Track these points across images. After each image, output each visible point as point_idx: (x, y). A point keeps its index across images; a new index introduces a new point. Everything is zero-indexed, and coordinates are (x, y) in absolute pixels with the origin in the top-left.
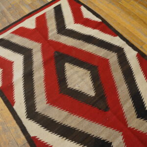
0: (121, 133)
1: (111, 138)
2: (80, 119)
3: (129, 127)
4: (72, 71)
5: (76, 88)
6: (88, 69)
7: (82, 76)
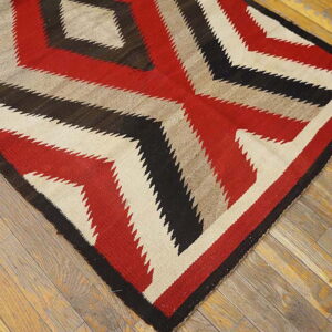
0: (182, 105)
1: (160, 113)
2: (92, 86)
3: (196, 93)
4: (75, 11)
5: (84, 37)
6: (110, 7)
7: (98, 18)
